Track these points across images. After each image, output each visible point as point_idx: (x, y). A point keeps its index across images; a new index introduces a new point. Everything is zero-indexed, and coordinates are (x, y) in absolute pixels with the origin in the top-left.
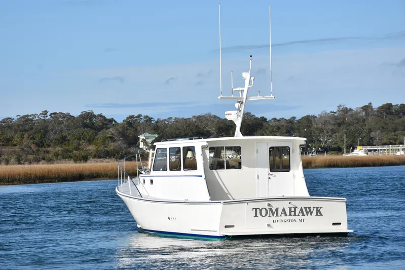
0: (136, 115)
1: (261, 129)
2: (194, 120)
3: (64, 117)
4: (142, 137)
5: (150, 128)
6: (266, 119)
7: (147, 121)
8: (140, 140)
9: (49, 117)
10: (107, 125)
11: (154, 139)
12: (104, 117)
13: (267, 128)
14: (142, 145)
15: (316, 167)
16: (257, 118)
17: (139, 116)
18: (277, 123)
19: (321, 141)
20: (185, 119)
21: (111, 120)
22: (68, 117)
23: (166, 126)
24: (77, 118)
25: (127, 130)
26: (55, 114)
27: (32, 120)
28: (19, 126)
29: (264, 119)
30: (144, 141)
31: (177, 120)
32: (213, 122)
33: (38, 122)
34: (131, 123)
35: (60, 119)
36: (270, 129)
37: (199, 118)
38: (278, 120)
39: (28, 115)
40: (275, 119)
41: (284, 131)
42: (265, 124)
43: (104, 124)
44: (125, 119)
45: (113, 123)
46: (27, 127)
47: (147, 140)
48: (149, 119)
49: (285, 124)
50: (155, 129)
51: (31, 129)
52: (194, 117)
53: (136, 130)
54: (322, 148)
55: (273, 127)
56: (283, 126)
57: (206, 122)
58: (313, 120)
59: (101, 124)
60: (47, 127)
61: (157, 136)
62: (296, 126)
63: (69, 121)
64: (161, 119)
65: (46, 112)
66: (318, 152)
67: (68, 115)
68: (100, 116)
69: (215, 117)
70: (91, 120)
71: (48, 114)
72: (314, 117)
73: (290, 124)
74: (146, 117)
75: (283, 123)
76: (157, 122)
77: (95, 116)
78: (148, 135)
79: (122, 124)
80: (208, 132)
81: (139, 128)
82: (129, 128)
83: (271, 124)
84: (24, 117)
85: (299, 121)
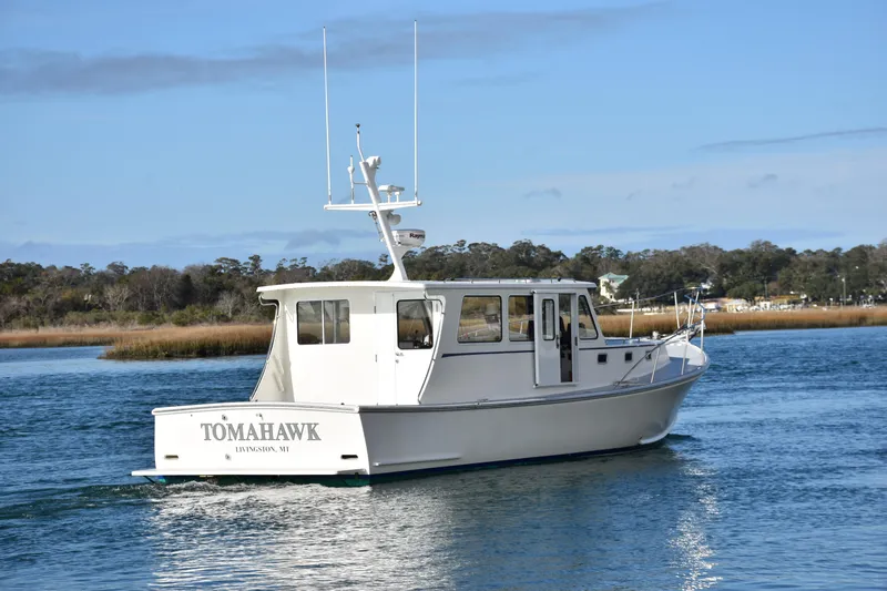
0: (595, 247)
1: (786, 266)
2: (683, 253)
3: (489, 250)
4: (603, 279)
5: (616, 265)
6: (794, 251)
7: (612, 255)
8: (602, 284)
9: (467, 250)
10: (552, 261)
11: (622, 282)
12: (548, 250)
13: (796, 266)
14: (604, 292)
15: (873, 324)
16: (781, 251)
17: (600, 247)
18: (813, 257)
19: (882, 285)
20: (670, 253)
21: (558, 254)
22: (495, 249)
23: (640, 263)
24: (509, 251)
25: (582, 268)
26: (476, 244)
27: (442, 254)
28: (424, 262)
29: (791, 252)
30: (608, 285)
31: (657, 254)
32: (712, 256)
33: (451, 258)
34: (587, 259)
35: (484, 253)
36: (801, 266)
37: (692, 250)
38: (815, 253)
39: (436, 248)
40: (809, 251)
41: (823, 270)
42: (793, 259)
43: (547, 260)
44: (579, 251)
45: (562, 258)
46: (435, 264)
47: (612, 284)
48: (614, 253)
49: (826, 259)
50: (623, 268)
51: (442, 267)
52: (684, 248)
53: (595, 268)
54: (883, 295)
55: (806, 263)
56: (821, 262)
57: (701, 256)
58: (869, 253)
59: (542, 260)
60: (464, 265)
61: (626, 277)
62: (841, 262)
63: (497, 255)
64: (634, 252)
65: (462, 243)
66: (877, 301)
67: (495, 246)
68: (542, 247)
69: (716, 248)
70: (528, 253)
71: (466, 245)
72: (871, 248)
73: (832, 259)
74: (611, 249)
75: (821, 258)
76: (627, 256)
77: (534, 248)
78: (612, 276)
79: (575, 259)
80: (705, 271)
81: (599, 267)
82: (585, 266)
83: (802, 258)
84: (431, 250)
85: (848, 255)
